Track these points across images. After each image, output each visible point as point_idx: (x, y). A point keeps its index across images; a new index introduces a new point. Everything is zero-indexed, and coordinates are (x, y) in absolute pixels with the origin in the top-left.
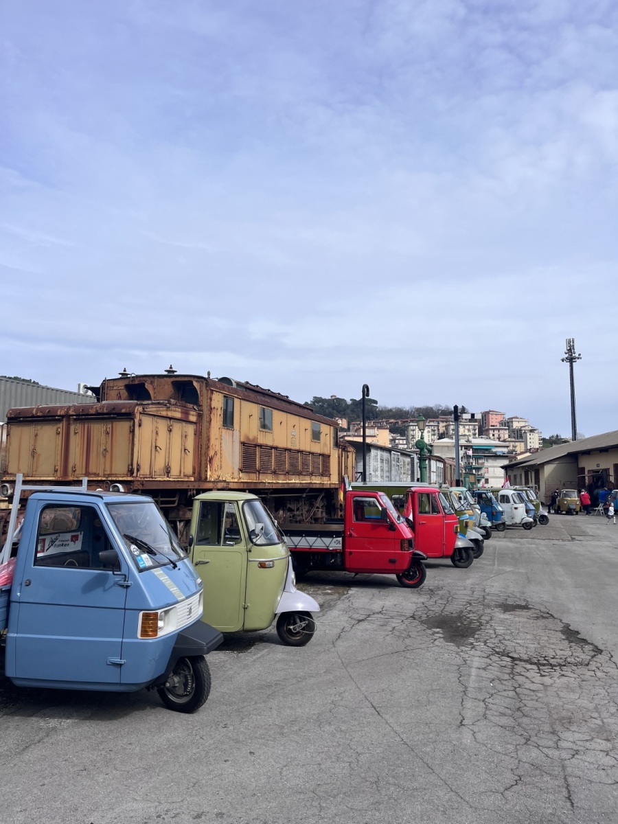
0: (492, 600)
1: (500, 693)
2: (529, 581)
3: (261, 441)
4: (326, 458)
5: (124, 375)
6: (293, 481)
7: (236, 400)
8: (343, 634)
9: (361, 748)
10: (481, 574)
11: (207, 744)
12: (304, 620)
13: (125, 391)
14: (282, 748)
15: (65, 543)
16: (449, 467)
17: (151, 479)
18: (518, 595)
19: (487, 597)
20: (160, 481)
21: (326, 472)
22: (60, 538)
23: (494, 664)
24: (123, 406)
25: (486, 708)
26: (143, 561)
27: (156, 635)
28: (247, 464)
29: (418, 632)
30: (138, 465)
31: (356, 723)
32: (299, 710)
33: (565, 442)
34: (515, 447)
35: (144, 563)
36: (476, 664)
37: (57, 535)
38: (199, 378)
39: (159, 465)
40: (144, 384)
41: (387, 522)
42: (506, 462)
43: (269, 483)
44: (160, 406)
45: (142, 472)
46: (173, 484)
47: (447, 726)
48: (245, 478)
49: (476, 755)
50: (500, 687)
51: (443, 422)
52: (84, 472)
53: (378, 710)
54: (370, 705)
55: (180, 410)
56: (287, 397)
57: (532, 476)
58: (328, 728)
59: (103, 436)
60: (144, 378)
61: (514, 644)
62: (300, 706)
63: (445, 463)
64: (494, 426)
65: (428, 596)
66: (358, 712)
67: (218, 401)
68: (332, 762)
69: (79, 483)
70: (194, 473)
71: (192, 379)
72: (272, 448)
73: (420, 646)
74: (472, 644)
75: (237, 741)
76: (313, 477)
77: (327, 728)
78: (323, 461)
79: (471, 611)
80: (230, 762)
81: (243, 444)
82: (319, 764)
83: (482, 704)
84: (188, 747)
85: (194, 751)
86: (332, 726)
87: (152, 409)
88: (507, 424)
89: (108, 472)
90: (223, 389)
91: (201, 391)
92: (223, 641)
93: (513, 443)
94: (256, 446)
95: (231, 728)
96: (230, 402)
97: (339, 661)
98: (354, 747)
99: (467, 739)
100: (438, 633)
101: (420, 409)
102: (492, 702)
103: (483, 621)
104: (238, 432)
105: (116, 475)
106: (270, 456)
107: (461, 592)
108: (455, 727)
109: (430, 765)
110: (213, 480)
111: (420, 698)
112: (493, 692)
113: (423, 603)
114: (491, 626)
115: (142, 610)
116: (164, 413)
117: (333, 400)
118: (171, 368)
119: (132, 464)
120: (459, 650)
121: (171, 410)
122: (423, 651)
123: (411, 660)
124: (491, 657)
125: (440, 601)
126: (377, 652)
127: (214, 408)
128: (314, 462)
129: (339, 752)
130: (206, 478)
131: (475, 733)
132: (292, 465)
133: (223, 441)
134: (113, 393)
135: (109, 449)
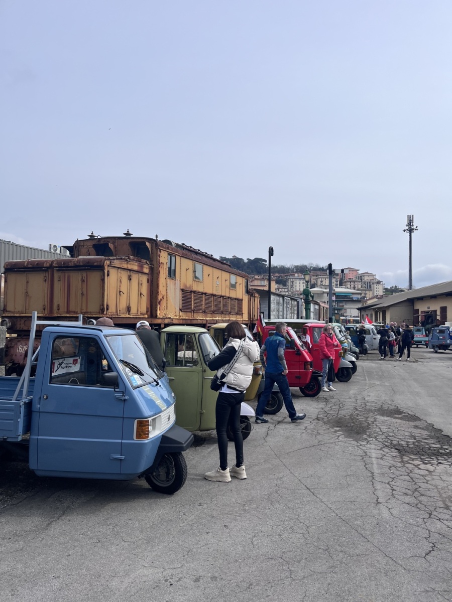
0: (372, 406)
1: (398, 478)
2: (395, 392)
3: (195, 288)
4: (240, 301)
5: (92, 237)
6: (217, 318)
7: (177, 257)
8: (270, 432)
9: (308, 522)
10: (359, 387)
11: (190, 519)
12: (244, 422)
13: (93, 249)
14: (248, 522)
15: (68, 365)
16: (322, 309)
17: (117, 316)
18: (390, 402)
19: (367, 404)
20: (123, 317)
21: (239, 312)
22: (65, 362)
23: (387, 455)
24: (95, 260)
25: (393, 489)
26: (135, 380)
27: (148, 437)
28: (185, 306)
29: (324, 430)
30: (107, 306)
31: (299, 502)
32: (253, 491)
33: (402, 291)
34: (366, 294)
35: (136, 382)
36: (374, 455)
37: (63, 359)
38: (150, 240)
39: (123, 305)
40: (108, 244)
41: (294, 349)
42: (360, 306)
43: (200, 320)
44: (122, 261)
45: (110, 310)
46: (133, 319)
47: (368, 504)
48: (184, 316)
49: (396, 527)
50: (397, 473)
51: (314, 276)
52: (66, 310)
53: (312, 491)
54: (305, 488)
55: (137, 264)
56: (212, 256)
57: (380, 315)
58: (279, 505)
59: (80, 283)
60: (108, 240)
61: (397, 440)
62: (253, 488)
63: (320, 306)
64: (351, 279)
65: (324, 403)
66: (298, 493)
67: (164, 257)
68: (289, 533)
69: (76, 319)
70: (147, 311)
71: (145, 240)
72: (202, 293)
73: (329, 441)
74: (366, 439)
75: (213, 517)
76: (231, 316)
77: (277, 506)
78: (238, 304)
79: (358, 414)
80: (211, 534)
81: (182, 290)
82: (280, 535)
83: (388, 486)
84: (176, 522)
85: (181, 525)
86: (282, 504)
87: (117, 263)
88: (361, 278)
89: (84, 311)
90: (168, 248)
91: (152, 250)
92: (193, 440)
93: (364, 292)
94: (191, 292)
95: (205, 506)
96: (173, 258)
97: (273, 453)
98: (302, 521)
99: (386, 514)
100: (338, 431)
101: (298, 266)
102: (395, 484)
103: (370, 422)
104: (179, 281)
105: (91, 313)
106: (201, 300)
107: (347, 400)
108: (373, 505)
109: (364, 535)
110: (161, 317)
111: (341, 482)
112: (393, 476)
113: (322, 409)
114: (376, 425)
115: (136, 418)
116: (125, 266)
117: (235, 259)
118: (128, 232)
119: (103, 305)
120: (359, 444)
121: (131, 264)
122: (333, 445)
123: (326, 452)
124: (383, 449)
125: (334, 407)
126: (299, 446)
127: (162, 263)
128: (231, 304)
129: (292, 525)
130: (157, 315)
131: (390, 509)
132: (216, 306)
133: (168, 288)
134: (84, 250)
135: (85, 293)
